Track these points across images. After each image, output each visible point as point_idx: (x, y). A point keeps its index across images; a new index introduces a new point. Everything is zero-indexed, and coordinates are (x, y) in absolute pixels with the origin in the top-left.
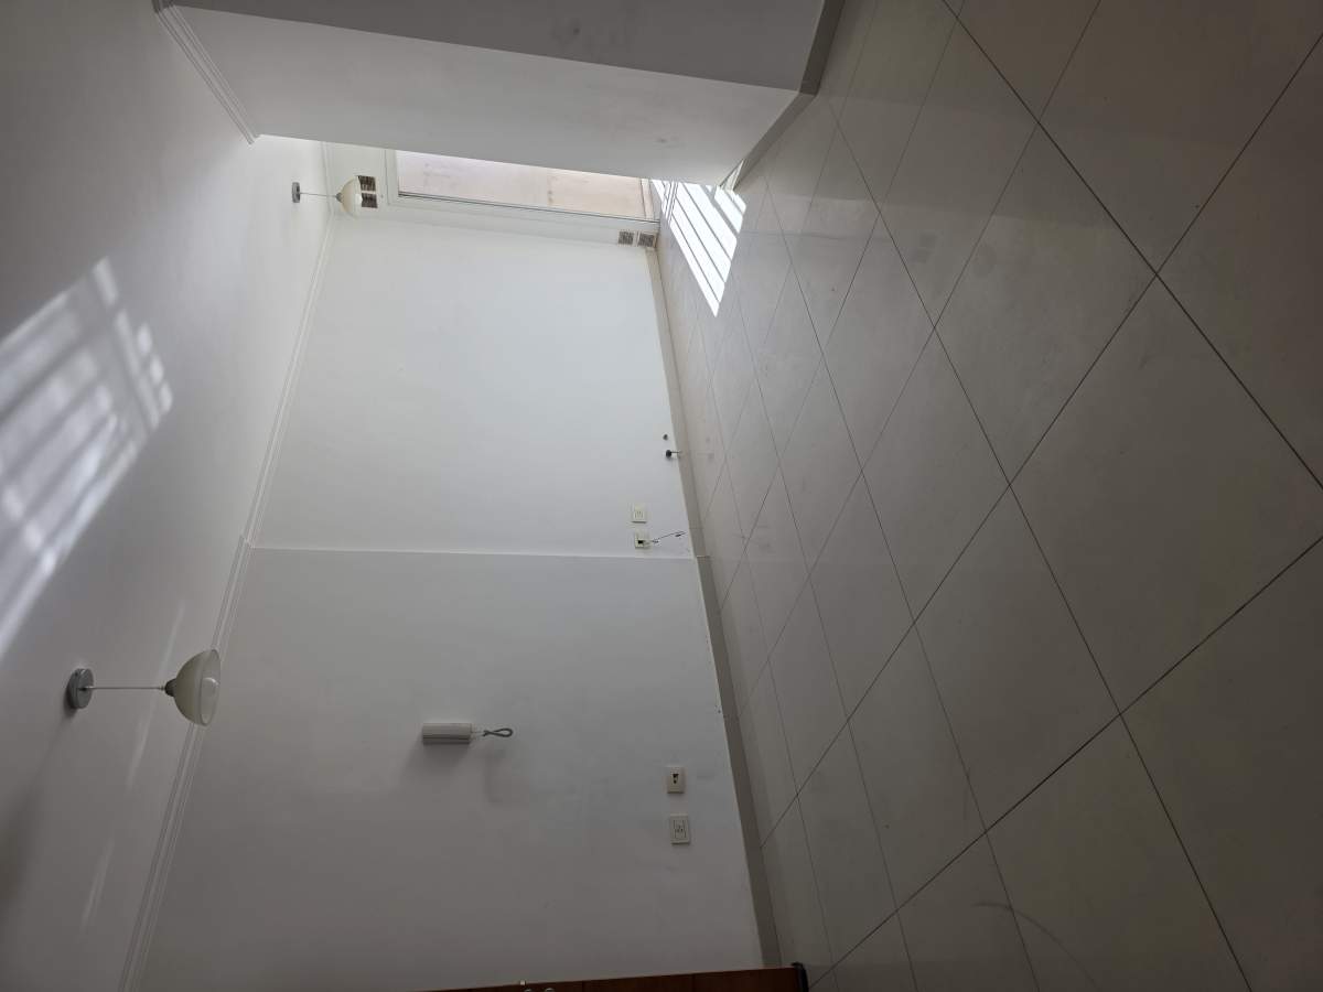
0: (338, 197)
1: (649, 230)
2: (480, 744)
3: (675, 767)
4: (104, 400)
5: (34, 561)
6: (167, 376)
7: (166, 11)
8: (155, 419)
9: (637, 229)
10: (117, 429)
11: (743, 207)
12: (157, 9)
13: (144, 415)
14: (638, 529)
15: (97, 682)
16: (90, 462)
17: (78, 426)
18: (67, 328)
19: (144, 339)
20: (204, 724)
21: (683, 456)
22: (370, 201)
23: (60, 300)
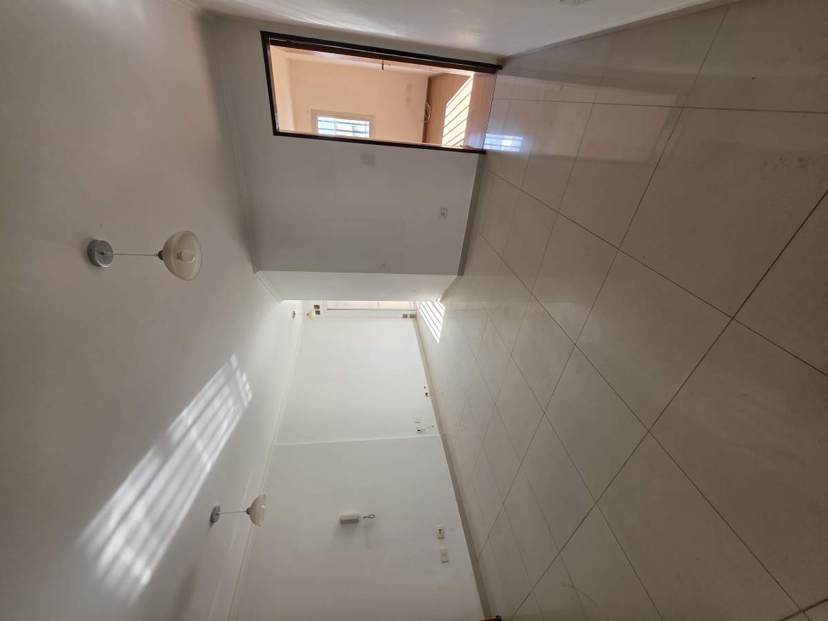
0: (308, 315)
1: (413, 313)
2: (362, 522)
3: (439, 527)
4: (231, 401)
5: (204, 467)
6: (251, 388)
7: (257, 273)
8: (246, 404)
9: (409, 313)
10: (234, 411)
11: (444, 308)
12: (254, 273)
13: (243, 405)
14: (417, 425)
15: (221, 512)
16: (225, 425)
17: (222, 413)
18: (222, 380)
19: (244, 377)
20: (260, 526)
21: (432, 394)
22: (318, 313)
23: (220, 372)
